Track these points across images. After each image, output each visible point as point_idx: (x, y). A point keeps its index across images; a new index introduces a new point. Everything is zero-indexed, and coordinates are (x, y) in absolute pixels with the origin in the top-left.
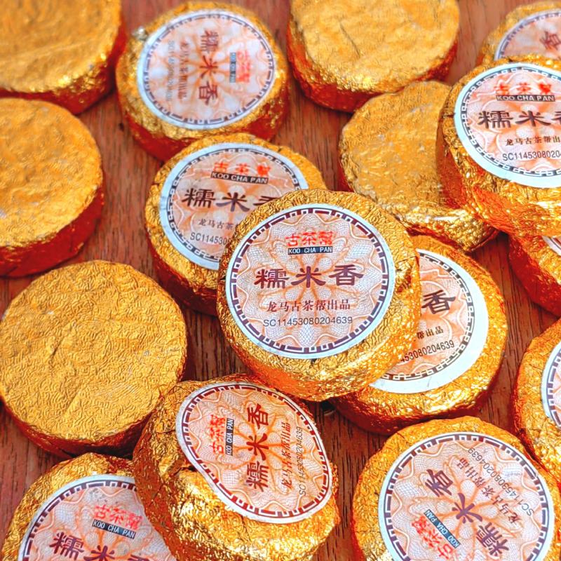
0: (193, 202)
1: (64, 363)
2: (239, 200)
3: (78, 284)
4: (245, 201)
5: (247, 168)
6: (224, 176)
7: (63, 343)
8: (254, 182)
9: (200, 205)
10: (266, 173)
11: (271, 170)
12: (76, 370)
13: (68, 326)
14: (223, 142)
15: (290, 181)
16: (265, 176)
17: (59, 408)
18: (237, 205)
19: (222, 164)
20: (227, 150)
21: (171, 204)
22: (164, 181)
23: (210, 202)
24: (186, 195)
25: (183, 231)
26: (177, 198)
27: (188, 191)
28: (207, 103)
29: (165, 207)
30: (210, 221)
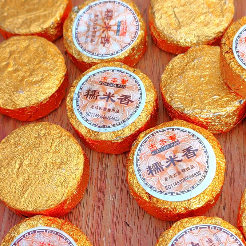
0: (89, 96)
1: (23, 173)
2: (111, 96)
3: (34, 134)
4: (114, 97)
5: (117, 80)
6: (105, 84)
7: (24, 163)
8: (119, 87)
9: (92, 98)
10: (125, 83)
11: (128, 82)
12: (29, 177)
13: (27, 154)
14: (107, 66)
15: (136, 87)
16: (125, 84)
17: (20, 195)
18: (109, 99)
19: (105, 78)
20: (108, 70)
21: (79, 97)
22: (77, 85)
23: (97, 97)
24: (86, 93)
25: (82, 111)
26: (82, 94)
27: (87, 91)
28: (104, 46)
29: (76, 98)
30: (96, 106)
